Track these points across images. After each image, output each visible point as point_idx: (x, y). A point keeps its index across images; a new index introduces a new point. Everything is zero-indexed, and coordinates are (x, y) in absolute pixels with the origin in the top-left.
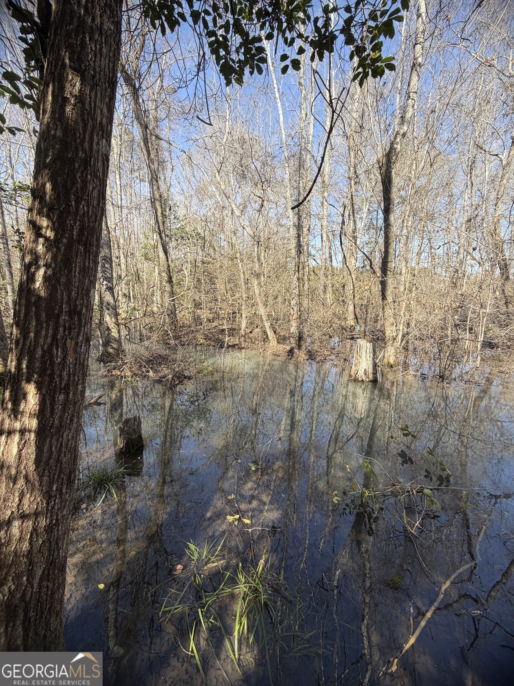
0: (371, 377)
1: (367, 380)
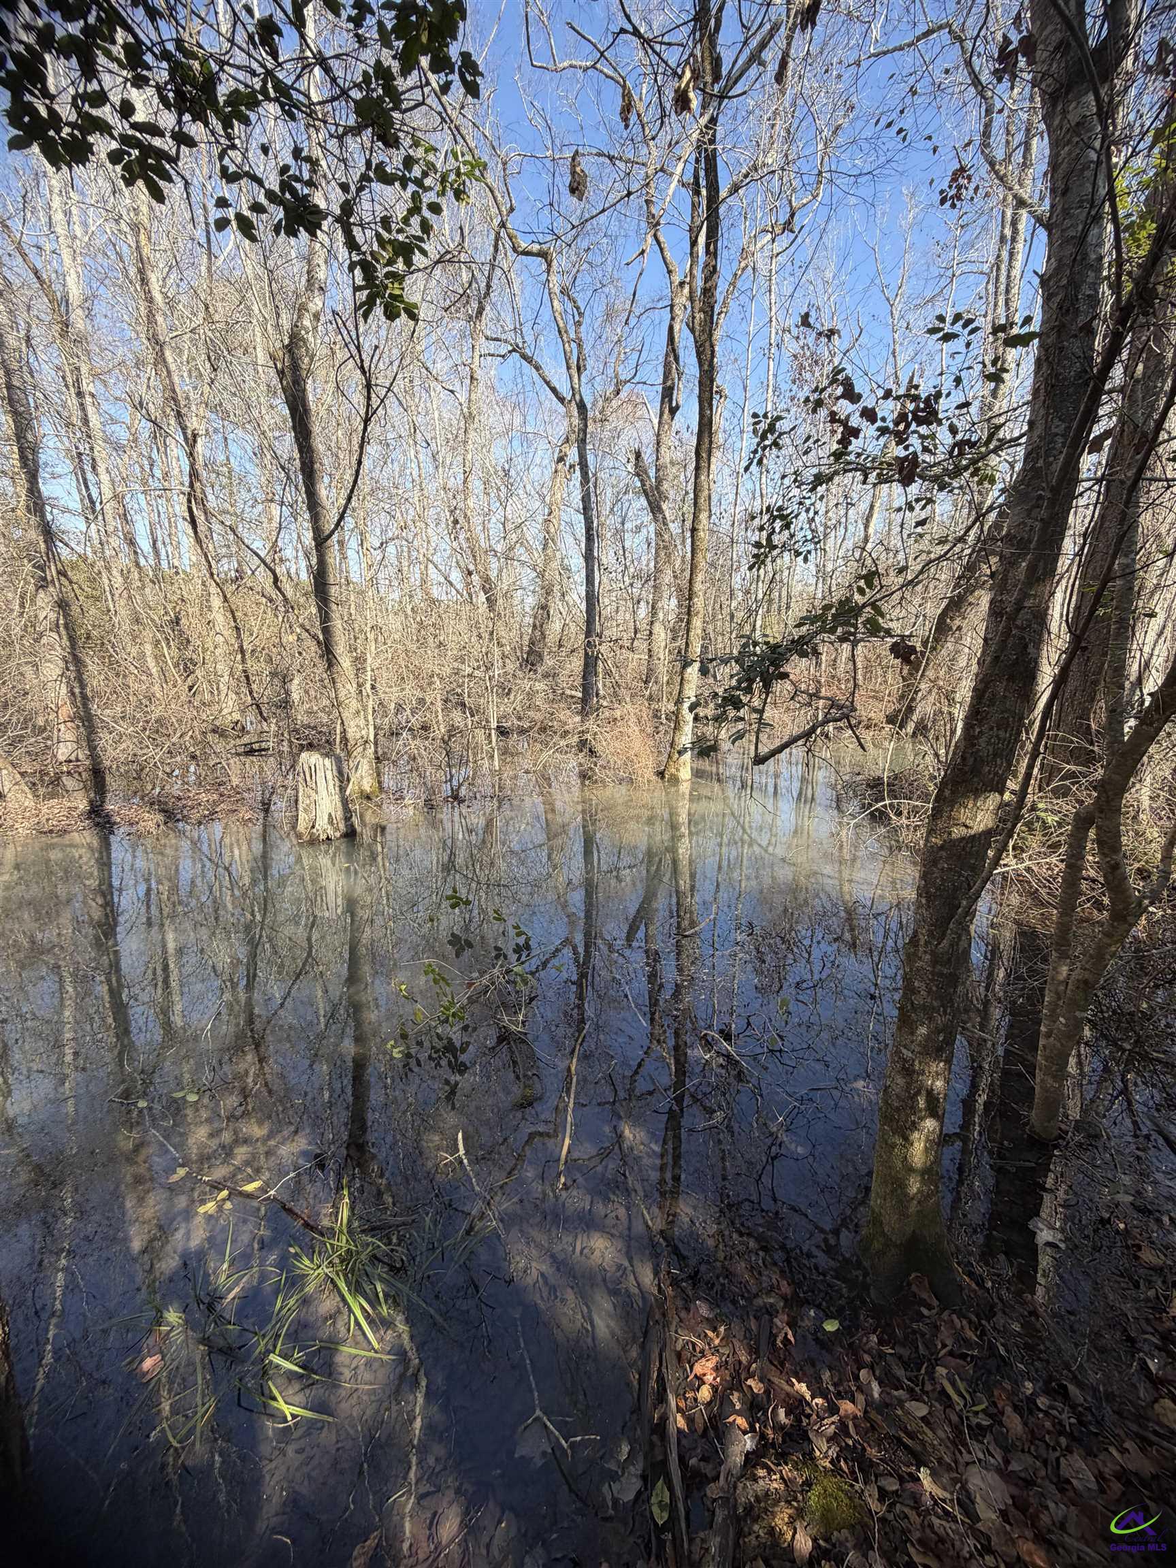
0: (342, 826)
1: (338, 834)
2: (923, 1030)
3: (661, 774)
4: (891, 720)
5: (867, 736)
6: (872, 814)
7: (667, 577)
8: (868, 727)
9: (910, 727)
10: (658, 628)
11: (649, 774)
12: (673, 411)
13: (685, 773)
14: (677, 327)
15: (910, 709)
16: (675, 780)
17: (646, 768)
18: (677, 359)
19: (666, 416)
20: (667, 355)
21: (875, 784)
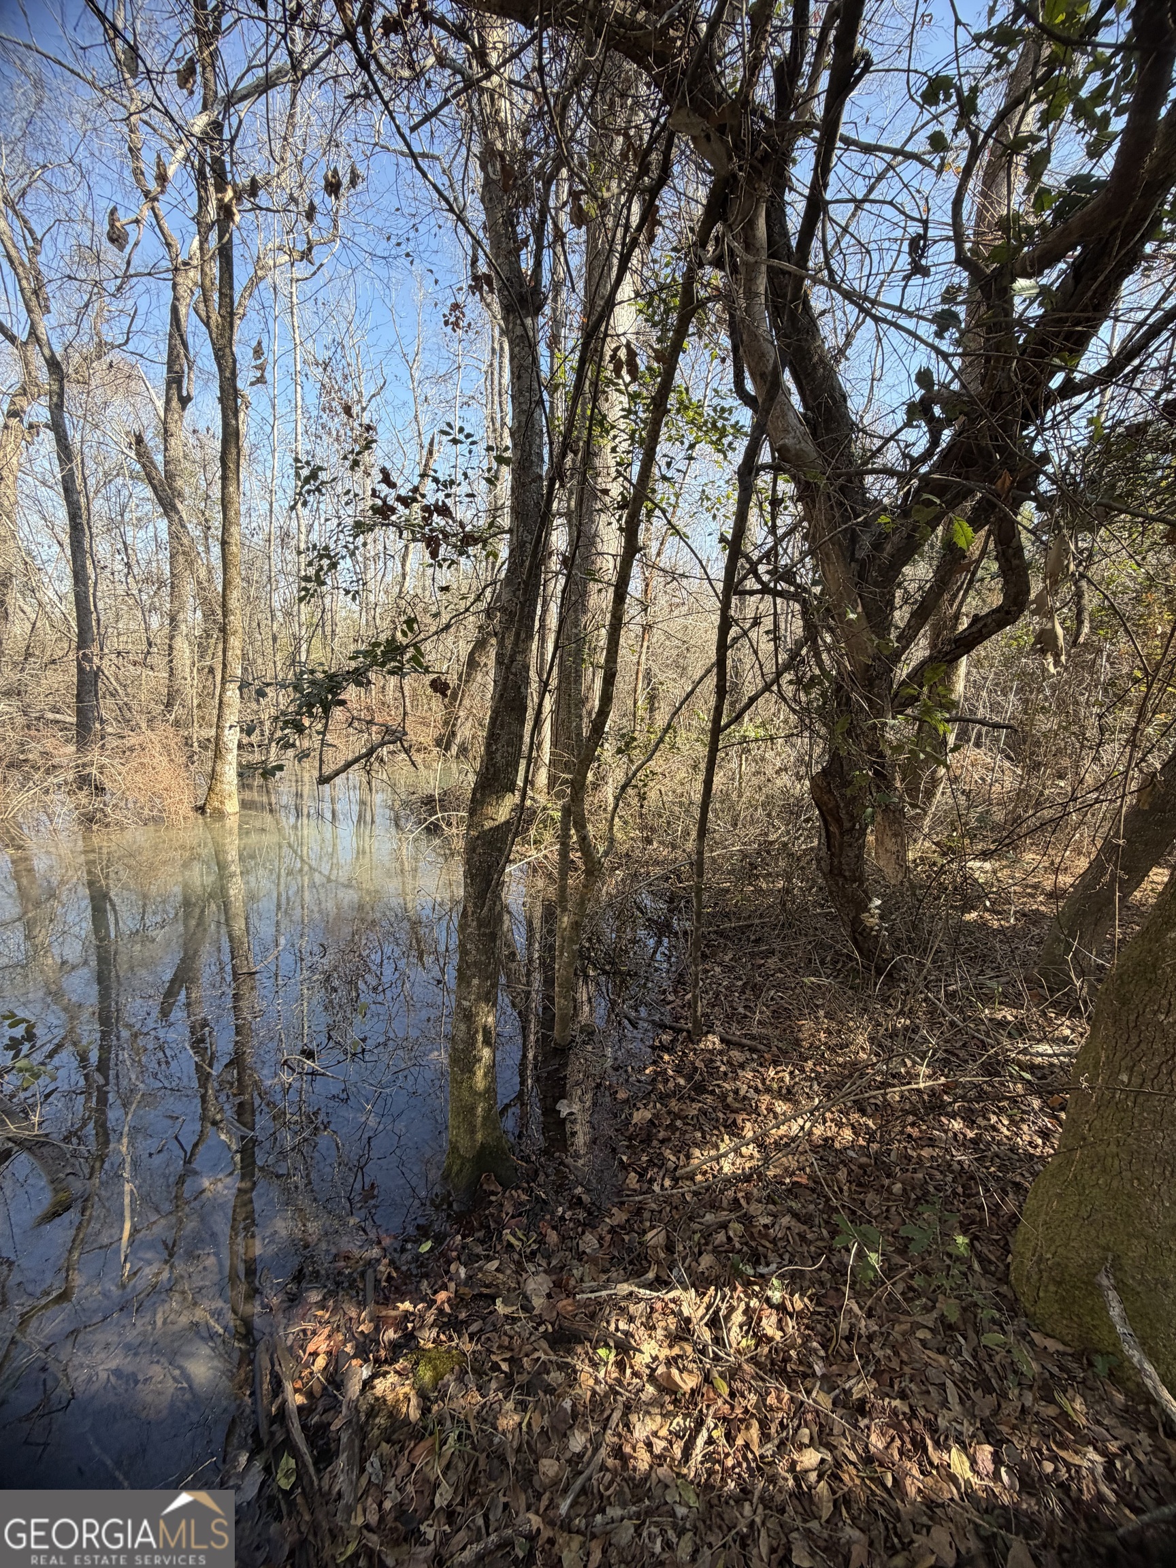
2: (475, 981)
3: (201, 810)
4: (438, 743)
5: (418, 758)
6: (427, 828)
7: (189, 588)
8: (418, 750)
9: (454, 750)
10: (181, 644)
11: (186, 809)
12: (185, 401)
13: (232, 806)
14: (183, 311)
15: (453, 734)
16: (220, 815)
17: (182, 803)
18: (185, 344)
19: (175, 404)
20: (171, 336)
21: (429, 801)
